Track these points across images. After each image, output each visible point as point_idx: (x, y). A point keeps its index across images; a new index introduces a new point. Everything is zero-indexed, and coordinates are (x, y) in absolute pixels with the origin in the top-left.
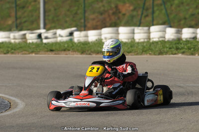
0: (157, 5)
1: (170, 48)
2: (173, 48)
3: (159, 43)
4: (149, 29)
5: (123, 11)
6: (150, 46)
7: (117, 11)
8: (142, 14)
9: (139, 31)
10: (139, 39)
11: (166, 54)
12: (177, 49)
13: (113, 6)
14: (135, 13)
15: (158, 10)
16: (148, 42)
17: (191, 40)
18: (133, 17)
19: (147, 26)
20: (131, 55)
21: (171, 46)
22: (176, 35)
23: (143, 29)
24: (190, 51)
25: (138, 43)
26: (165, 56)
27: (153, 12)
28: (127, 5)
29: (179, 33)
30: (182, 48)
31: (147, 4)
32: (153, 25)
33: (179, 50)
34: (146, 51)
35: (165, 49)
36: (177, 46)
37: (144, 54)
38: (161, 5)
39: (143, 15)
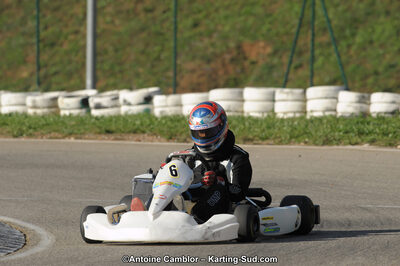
0: (321, 45)
1: (347, 132)
2: (353, 131)
3: (325, 121)
4: (305, 92)
5: (253, 57)
6: (306, 126)
7: (240, 55)
8: (291, 62)
9: (284, 96)
10: (285, 113)
11: (338, 144)
12: (361, 133)
13: (232, 45)
14: (276, 61)
15: (321, 54)
16: (302, 118)
17: (387, 115)
18: (271, 68)
19: (299, 87)
20: (268, 144)
21: (348, 128)
22: (358, 105)
23: (292, 93)
24: (385, 138)
25: (282, 120)
26: (335, 147)
27: (313, 59)
28: (262, 44)
29: (365, 103)
30: (370, 133)
31: (301, 43)
32: (312, 85)
33: (363, 137)
34: (297, 137)
35: (337, 134)
36: (360, 128)
37: (294, 143)
38: (329, 44)
39: (293, 65)
